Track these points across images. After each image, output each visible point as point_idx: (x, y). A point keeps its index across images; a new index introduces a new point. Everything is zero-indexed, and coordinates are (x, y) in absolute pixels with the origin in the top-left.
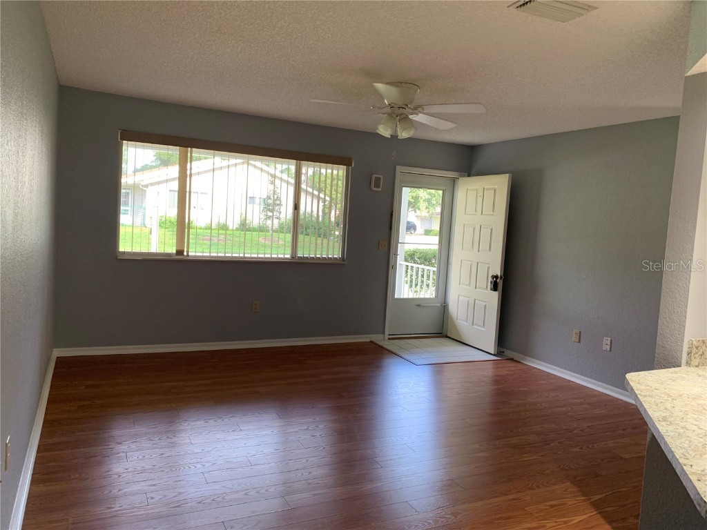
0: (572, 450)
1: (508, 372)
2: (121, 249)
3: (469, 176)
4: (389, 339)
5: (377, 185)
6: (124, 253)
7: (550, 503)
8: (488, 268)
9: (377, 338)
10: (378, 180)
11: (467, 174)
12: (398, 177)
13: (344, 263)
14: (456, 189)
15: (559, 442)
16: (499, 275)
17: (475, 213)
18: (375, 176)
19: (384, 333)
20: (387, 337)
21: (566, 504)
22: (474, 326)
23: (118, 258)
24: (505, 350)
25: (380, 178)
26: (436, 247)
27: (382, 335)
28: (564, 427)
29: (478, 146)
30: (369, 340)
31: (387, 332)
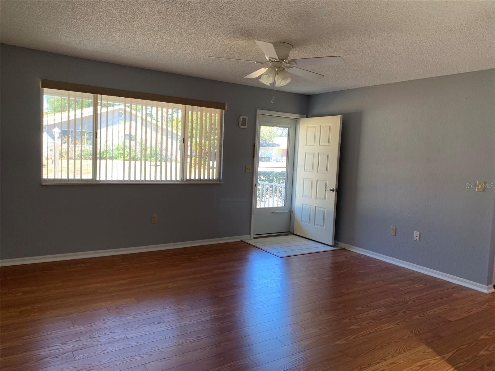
0: (414, 318)
1: (345, 259)
2: (45, 177)
3: (307, 117)
4: (254, 238)
5: (244, 124)
6: (47, 180)
7: (419, 364)
8: (326, 184)
9: (245, 238)
10: (244, 120)
11: (306, 116)
12: (259, 118)
13: (220, 183)
14: (298, 127)
15: (403, 312)
16: (335, 189)
17: (314, 144)
18: (241, 117)
19: (250, 234)
20: (252, 236)
21: (429, 364)
22: (315, 226)
23: (43, 184)
24: (339, 243)
25: (245, 119)
26: (284, 170)
27: (249, 235)
28: (401, 300)
29: (312, 95)
30: (240, 240)
31: (252, 233)
